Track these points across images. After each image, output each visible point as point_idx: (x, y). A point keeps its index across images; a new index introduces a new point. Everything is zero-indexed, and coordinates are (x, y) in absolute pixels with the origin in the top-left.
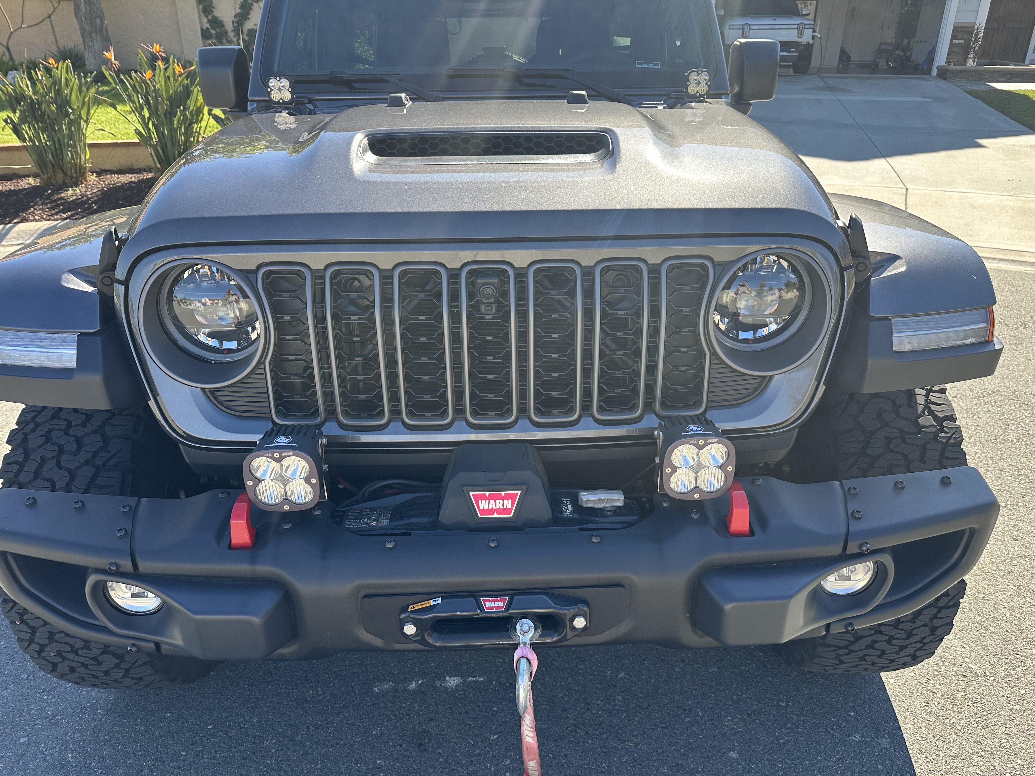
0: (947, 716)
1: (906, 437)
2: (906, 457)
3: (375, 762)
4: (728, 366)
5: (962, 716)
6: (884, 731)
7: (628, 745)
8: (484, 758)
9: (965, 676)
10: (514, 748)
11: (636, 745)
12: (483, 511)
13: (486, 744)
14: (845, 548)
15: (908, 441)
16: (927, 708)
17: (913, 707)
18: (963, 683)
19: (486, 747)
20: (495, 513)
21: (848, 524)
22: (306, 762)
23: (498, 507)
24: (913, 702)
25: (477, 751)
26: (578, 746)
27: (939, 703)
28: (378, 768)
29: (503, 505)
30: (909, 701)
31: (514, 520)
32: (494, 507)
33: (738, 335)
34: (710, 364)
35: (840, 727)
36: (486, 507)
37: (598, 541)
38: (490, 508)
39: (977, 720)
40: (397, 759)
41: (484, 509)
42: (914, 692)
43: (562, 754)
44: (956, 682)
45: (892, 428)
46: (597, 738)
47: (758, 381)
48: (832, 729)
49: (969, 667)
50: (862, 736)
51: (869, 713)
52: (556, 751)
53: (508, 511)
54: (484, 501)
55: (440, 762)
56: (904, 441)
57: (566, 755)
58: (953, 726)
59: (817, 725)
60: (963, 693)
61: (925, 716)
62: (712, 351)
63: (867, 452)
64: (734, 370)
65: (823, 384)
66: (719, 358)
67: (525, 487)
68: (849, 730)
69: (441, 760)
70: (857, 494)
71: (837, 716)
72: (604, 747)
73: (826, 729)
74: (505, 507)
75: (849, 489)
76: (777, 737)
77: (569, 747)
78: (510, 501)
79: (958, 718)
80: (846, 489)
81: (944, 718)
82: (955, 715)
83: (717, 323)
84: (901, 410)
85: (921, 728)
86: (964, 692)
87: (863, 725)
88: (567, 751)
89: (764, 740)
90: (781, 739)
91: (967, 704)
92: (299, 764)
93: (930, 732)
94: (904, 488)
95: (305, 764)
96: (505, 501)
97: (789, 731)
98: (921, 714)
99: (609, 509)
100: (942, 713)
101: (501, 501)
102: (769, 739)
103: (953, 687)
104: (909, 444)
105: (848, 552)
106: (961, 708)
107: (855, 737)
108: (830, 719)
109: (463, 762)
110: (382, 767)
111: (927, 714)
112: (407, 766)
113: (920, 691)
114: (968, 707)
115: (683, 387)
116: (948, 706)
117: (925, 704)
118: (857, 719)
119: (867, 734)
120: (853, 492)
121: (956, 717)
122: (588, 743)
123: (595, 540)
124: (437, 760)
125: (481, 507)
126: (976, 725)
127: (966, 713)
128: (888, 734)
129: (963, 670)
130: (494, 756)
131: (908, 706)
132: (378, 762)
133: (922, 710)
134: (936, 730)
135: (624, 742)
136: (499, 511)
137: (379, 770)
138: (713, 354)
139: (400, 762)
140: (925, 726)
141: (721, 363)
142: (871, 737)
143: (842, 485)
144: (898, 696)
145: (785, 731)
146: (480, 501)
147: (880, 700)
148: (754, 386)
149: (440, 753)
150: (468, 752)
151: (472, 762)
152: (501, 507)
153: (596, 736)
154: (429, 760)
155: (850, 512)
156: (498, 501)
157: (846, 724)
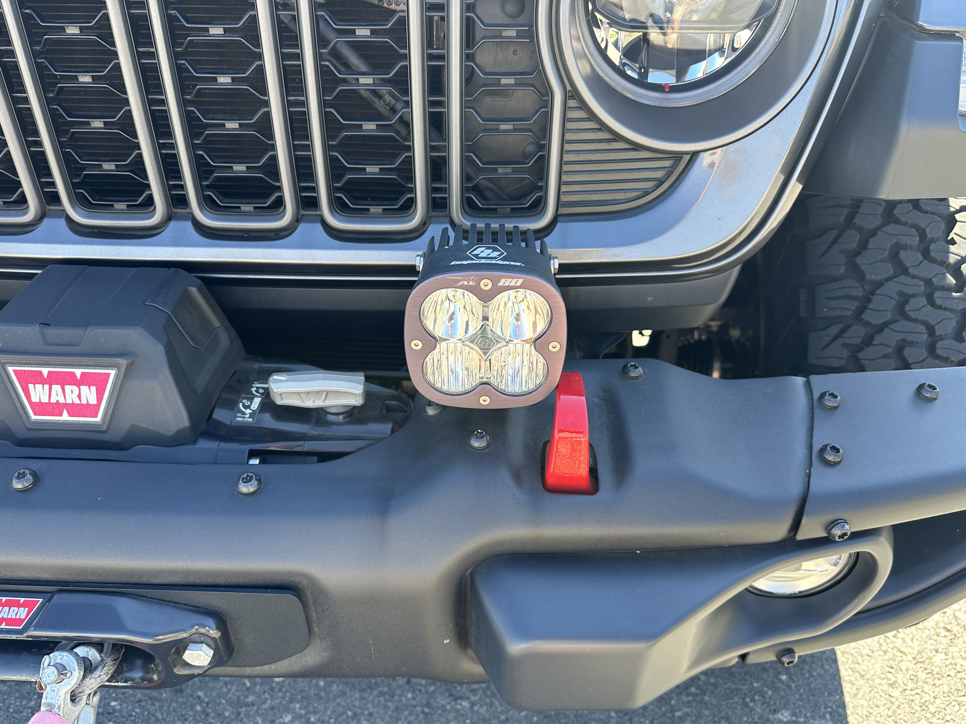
0: (917, 691)
1: (937, 294)
2: (931, 330)
3: (109, 704)
4: (603, 127)
5: (939, 692)
6: (826, 708)
7: (460, 704)
8: (258, 709)
9: (948, 631)
10: (302, 698)
11: (473, 704)
12: (40, 408)
13: (267, 688)
14: (796, 526)
15: (938, 302)
16: (890, 676)
17: (872, 672)
18: (944, 641)
19: (264, 692)
20: (65, 412)
21: (809, 476)
22: (17, 695)
23: (69, 401)
24: (873, 665)
25: (251, 699)
26: (391, 701)
27: (908, 670)
28: (109, 713)
29: (79, 396)
30: (866, 663)
31: (104, 428)
32: (62, 401)
33: (645, 76)
34: (564, 120)
35: (763, 697)
36: (45, 400)
37: (252, 490)
38: (53, 400)
39: (960, 699)
40: (140, 701)
41: (40, 404)
42: (875, 649)
43: (366, 712)
44: (935, 637)
45: (914, 277)
46: (420, 691)
47: (668, 163)
48: (753, 700)
49: (955, 617)
50: (794, 714)
51: (808, 678)
52: (360, 708)
53: (92, 410)
54: (39, 387)
55: (196, 711)
56: (931, 301)
57: (370, 714)
58: (924, 706)
59: (732, 692)
60: (943, 656)
61: (885, 687)
62: (569, 88)
63: (863, 316)
64: (617, 137)
65: (798, 180)
66: (584, 106)
67: (123, 362)
68: (775, 704)
69: (198, 708)
70: (836, 408)
71: (762, 679)
72: (428, 705)
73: (743, 699)
74: (84, 402)
75: (823, 395)
76: (672, 707)
77: (379, 702)
78: (93, 388)
79: (932, 695)
80: (816, 395)
81: (913, 693)
82: (930, 690)
83: (603, 46)
84: (932, 247)
85: (878, 707)
86: (946, 654)
87: (797, 697)
88: (374, 707)
89: (653, 710)
90: (676, 711)
91: (948, 673)
92: (7, 699)
93: (890, 714)
94: (935, 399)
95: (16, 698)
96: (84, 389)
97: (690, 698)
98: (880, 684)
99: (333, 410)
100: (910, 685)
101: (75, 388)
102: (660, 709)
103: (930, 645)
104: (940, 307)
105: (800, 537)
106: (939, 679)
107: (782, 714)
108: (751, 684)
109: (227, 714)
110: (115, 711)
111: (890, 685)
112: (149, 713)
113: (884, 648)
114: (949, 678)
115: (508, 169)
116: (920, 674)
117: (888, 669)
118: (789, 687)
119: (800, 711)
120: (829, 402)
121: (931, 693)
122: (406, 697)
123: (244, 488)
124: (193, 706)
125: (35, 399)
126: (957, 707)
127: (945, 686)
128: (831, 714)
129: (946, 621)
130: (272, 708)
131: (864, 671)
132: (113, 704)
133: (883, 679)
134: (899, 711)
135: (456, 700)
136: (73, 409)
137: (110, 716)
138: (572, 97)
139: (141, 707)
140: (885, 705)
141: (589, 119)
142: (806, 717)
143: (808, 386)
144: (852, 654)
145: (685, 699)
146: (31, 386)
147: (826, 660)
148: (659, 174)
149: (199, 697)
150: (238, 698)
151: (239, 714)
152: (77, 401)
153: (419, 687)
154: (181, 707)
155: (816, 448)
156: (68, 388)
157: (773, 692)
